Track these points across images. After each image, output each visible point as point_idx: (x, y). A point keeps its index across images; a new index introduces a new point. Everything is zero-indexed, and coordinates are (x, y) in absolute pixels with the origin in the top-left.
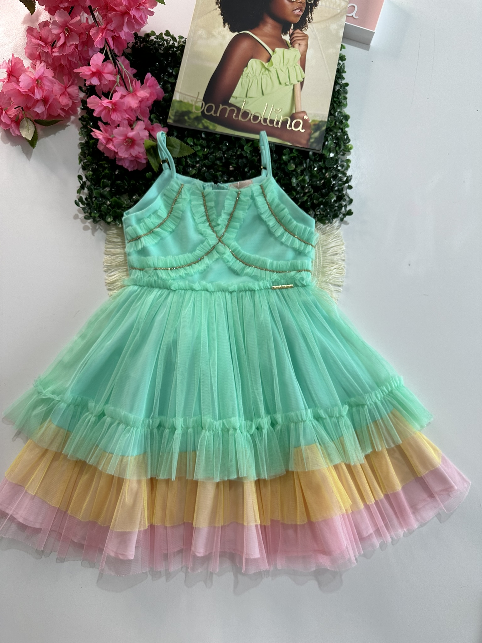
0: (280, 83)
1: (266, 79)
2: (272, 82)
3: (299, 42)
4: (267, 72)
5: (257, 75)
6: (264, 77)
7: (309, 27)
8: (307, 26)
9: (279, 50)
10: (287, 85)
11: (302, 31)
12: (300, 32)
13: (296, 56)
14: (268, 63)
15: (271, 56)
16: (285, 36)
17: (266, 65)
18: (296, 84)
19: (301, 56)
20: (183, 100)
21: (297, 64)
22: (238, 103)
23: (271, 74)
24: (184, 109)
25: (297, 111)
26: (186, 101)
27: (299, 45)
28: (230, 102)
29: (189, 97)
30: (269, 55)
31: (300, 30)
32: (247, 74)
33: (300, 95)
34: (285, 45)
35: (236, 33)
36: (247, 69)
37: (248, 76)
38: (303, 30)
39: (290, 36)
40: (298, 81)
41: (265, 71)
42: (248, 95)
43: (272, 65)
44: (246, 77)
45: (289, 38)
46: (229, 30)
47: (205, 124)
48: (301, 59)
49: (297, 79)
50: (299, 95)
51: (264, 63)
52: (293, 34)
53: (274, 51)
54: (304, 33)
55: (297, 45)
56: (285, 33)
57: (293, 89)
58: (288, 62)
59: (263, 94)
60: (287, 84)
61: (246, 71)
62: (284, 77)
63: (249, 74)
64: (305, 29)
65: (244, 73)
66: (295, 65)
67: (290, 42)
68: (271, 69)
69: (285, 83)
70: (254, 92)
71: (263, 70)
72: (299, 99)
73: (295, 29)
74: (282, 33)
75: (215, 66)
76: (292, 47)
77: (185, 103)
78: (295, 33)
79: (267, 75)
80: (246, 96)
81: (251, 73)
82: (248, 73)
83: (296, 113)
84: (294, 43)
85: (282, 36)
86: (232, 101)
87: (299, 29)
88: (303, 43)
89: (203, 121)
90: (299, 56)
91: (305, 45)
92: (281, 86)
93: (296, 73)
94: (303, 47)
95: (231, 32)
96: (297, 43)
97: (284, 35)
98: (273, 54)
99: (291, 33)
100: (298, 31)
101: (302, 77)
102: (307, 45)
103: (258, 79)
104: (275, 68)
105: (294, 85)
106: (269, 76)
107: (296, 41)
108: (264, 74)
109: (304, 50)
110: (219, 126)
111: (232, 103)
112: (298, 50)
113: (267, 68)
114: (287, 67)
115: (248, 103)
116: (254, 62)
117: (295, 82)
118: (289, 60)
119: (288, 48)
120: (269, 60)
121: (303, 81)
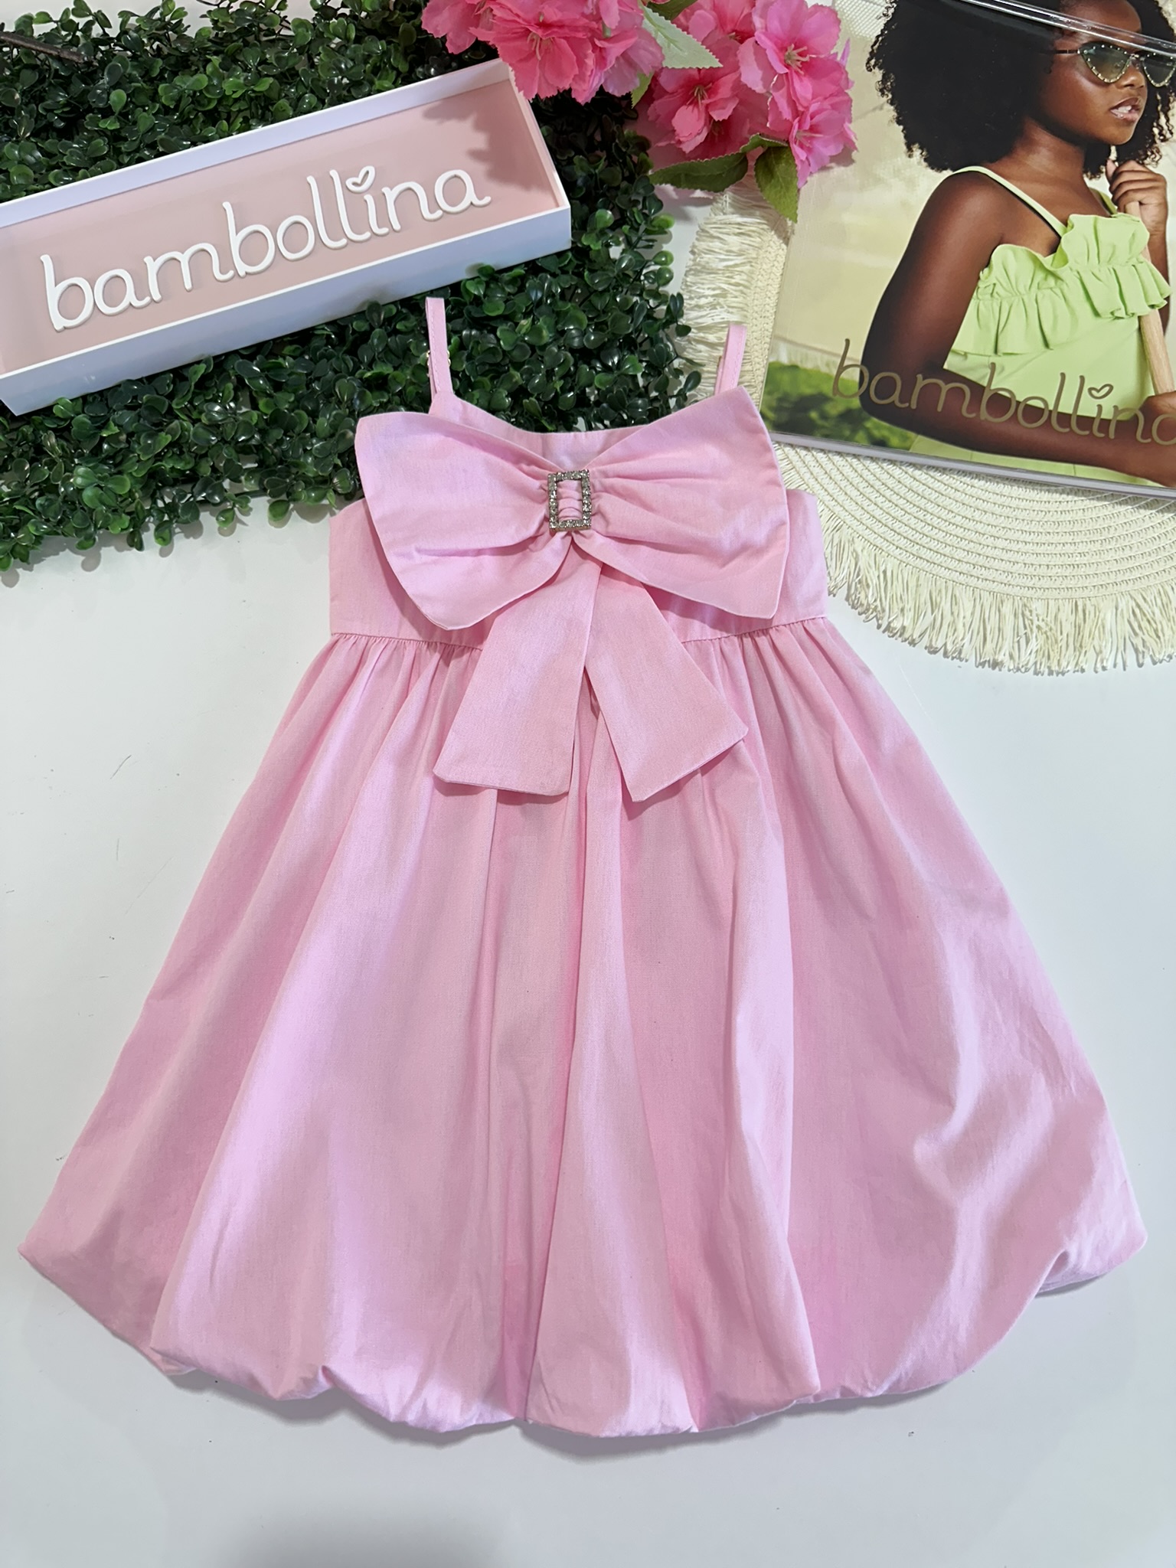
0: (1097, 314)
1: (1049, 300)
2: (1072, 312)
3: (1139, 196)
4: (1051, 281)
5: (1022, 290)
6: (1044, 296)
7: (1163, 152)
8: (1158, 152)
9: (1082, 222)
10: (1118, 318)
11: (1143, 164)
12: (1140, 168)
13: (1133, 235)
14: (1052, 255)
15: (1060, 238)
16: (1094, 180)
17: (1047, 261)
18: (1147, 316)
19: (1151, 235)
20: (801, 362)
21: (1142, 258)
22: (972, 369)
23: (1064, 287)
24: (807, 391)
25: (1160, 392)
26: (809, 366)
27: (1141, 204)
28: (946, 367)
29: (819, 355)
30: (1052, 232)
31: (1138, 163)
32: (992, 286)
33: (1164, 346)
34: (1097, 206)
35: (948, 173)
36: (990, 272)
37: (995, 294)
38: (1146, 162)
39: (1112, 180)
40: (1152, 306)
41: (1046, 279)
42: (1002, 348)
43: (1066, 262)
44: (989, 296)
45: (1108, 185)
46: (925, 164)
47: (877, 433)
48: (1150, 244)
49: (1146, 299)
50: (1159, 347)
51: (1039, 256)
52: (1117, 174)
53: (1066, 224)
54: (1151, 172)
55: (1133, 206)
56: (1095, 173)
57: (1140, 329)
58: (1113, 254)
59: (1047, 345)
60: (1117, 314)
61: (986, 278)
62: (1104, 298)
63: (998, 285)
64: (1153, 161)
65: (981, 284)
66: (1134, 261)
67: (1110, 196)
68: (1062, 272)
69: (1112, 313)
70: (1019, 337)
71: (1040, 275)
72: (1162, 355)
73: (1122, 159)
74: (1086, 172)
76: (1119, 210)
77: (805, 370)
78: (1122, 172)
79: (1051, 289)
80: (996, 351)
81: (1005, 285)
82: (995, 284)
83: (1157, 396)
84: (1124, 199)
85: (1086, 180)
86: (951, 363)
87: (1134, 160)
88: (1152, 199)
89: (868, 425)
90: (1144, 236)
91: (1160, 204)
92: (1099, 320)
93: (1143, 285)
94: (1152, 211)
95: (932, 169)
96: (1133, 200)
97: (1091, 179)
98: (1065, 232)
99: (1111, 173)
100: (1132, 165)
101: (1161, 295)
102: (1164, 205)
103: (1026, 300)
104: (1074, 269)
105: (1140, 318)
106: (1058, 291)
107: (1131, 193)
108: (1044, 286)
109: (1157, 219)
110: (920, 437)
111: (953, 370)
112: (1140, 219)
113: (1051, 269)
114: (1110, 267)
115: (1003, 369)
116: (1010, 254)
117: (1144, 310)
118: (1114, 247)
119: (1108, 213)
120: (1054, 247)
121: (1167, 307)
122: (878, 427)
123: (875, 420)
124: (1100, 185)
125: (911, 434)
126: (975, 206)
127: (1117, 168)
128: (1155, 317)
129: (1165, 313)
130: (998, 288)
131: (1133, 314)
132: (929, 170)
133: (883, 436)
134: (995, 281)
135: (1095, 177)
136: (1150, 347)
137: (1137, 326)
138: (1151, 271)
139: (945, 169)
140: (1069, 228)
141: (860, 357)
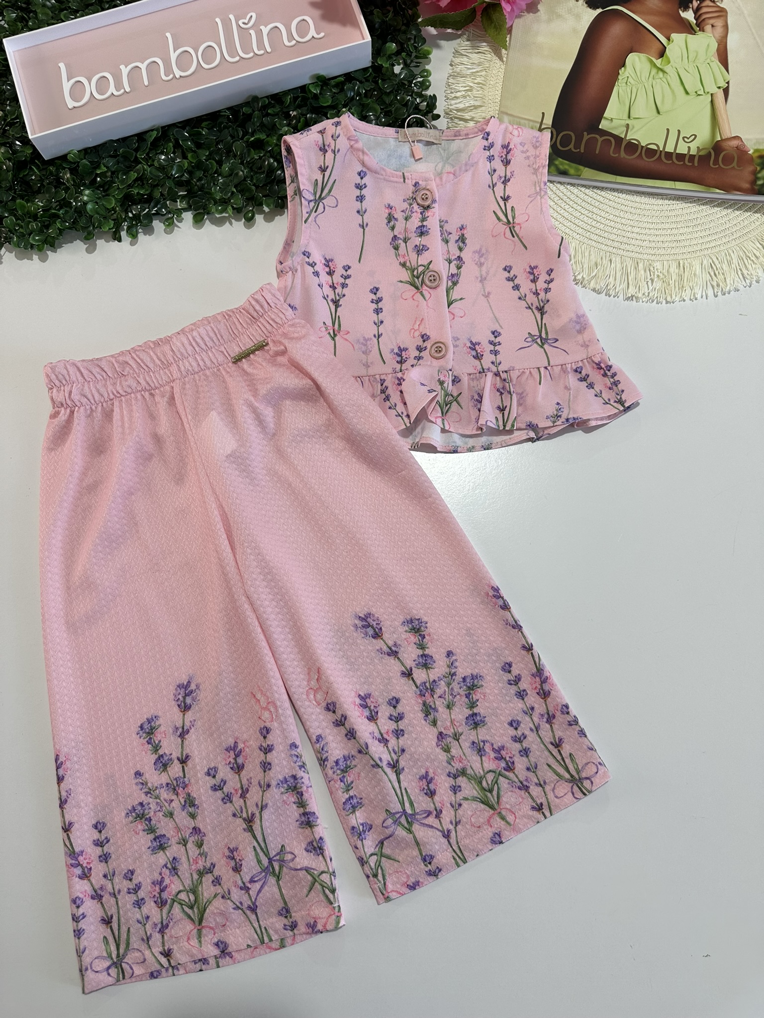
0: (687, 93)
1: (659, 85)
2: (673, 92)
3: (712, 21)
4: (661, 74)
5: (643, 79)
6: (657, 83)
9: (678, 38)
10: (699, 95)
11: (714, 2)
12: (712, 4)
13: (708, 45)
14: (661, 59)
15: (666, 48)
16: (685, 12)
17: (658, 62)
18: (716, 93)
19: (718, 45)
21: (713, 59)
22: (615, 128)
23: (668, 77)
25: (724, 138)
27: (713, 26)
28: (600, 127)
29: (527, 122)
30: (661, 45)
32: (626, 79)
33: (726, 111)
34: (687, 28)
35: (599, 11)
36: (625, 71)
37: (628, 83)
39: (696, 12)
40: (719, 88)
41: (657, 73)
42: (632, 115)
43: (669, 62)
44: (625, 84)
45: (694, 15)
46: (586, 5)
47: (561, 167)
48: (718, 50)
49: (716, 84)
50: (723, 111)
51: (653, 59)
52: (699, 8)
53: (669, 39)
54: (719, 7)
55: (708, 28)
56: (686, 8)
57: (712, 101)
58: (696, 57)
59: (658, 112)
60: (698, 93)
61: (623, 73)
62: (691, 83)
63: (630, 77)
65: (620, 77)
66: (708, 61)
67: (695, 22)
68: (667, 68)
69: (696, 92)
70: (642, 109)
71: (654, 71)
72: (724, 117)
74: (680, 8)
75: (567, 67)
76: (700, 30)
78: (702, 7)
79: (661, 79)
80: (629, 117)
81: (633, 76)
82: (628, 77)
83: (722, 140)
84: (703, 24)
85: (681, 12)
86: (604, 125)
88: (719, 23)
89: (557, 162)
90: (714, 45)
91: (723, 26)
92: (688, 97)
93: (714, 75)
94: (719, 30)
95: (590, 8)
96: (708, 24)
97: (683, 12)
98: (669, 44)
99: (695, 8)
100: (708, 3)
101: (724, 80)
102: (726, 27)
103: (646, 86)
104: (674, 66)
105: (712, 94)
106: (665, 80)
107: (706, 20)
108: (657, 77)
109: (722, 35)
110: (586, 169)
111: (605, 129)
112: (712, 35)
113: (660, 67)
114: (695, 65)
115: (633, 127)
116: (637, 59)
117: (714, 90)
118: (697, 53)
119: (694, 32)
120: (662, 54)
121: (728, 87)
122: (562, 164)
123: (561, 160)
124: (689, 15)
125: (581, 167)
126: (616, 30)
127: (699, 5)
128: (720, 94)
129: (726, 91)
130: (630, 80)
131: (708, 92)
132: (589, 9)
133: (565, 169)
134: (628, 75)
135: (686, 10)
136: (718, 113)
137: (710, 99)
138: (718, 66)
139: (598, 8)
140: (671, 42)
141: (551, 123)
